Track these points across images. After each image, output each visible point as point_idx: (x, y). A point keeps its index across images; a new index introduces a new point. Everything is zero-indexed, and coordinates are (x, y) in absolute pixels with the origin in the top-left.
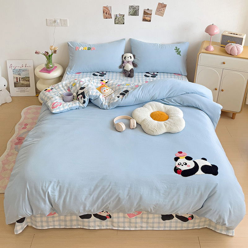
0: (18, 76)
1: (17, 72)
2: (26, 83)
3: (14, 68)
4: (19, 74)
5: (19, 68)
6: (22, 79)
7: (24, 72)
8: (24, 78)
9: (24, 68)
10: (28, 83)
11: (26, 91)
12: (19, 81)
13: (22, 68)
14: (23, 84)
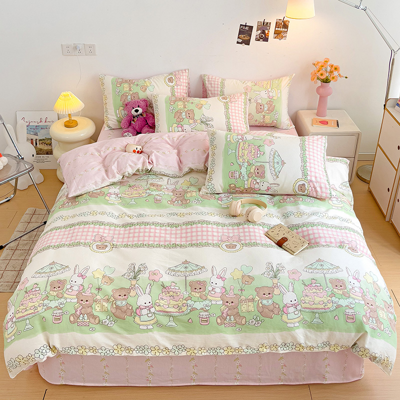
0: (34, 137)
1: (33, 130)
2: (46, 148)
3: (27, 124)
4: (36, 134)
5: (37, 124)
6: (41, 142)
7: (43, 130)
8: (44, 140)
9: (43, 124)
10: (49, 148)
11: (45, 160)
12: (35, 145)
13: (40, 124)
14: (41, 150)
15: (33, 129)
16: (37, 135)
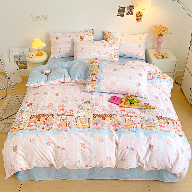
0: (18, 61)
2: (24, 66)
3: (15, 54)
5: (19, 54)
6: (21, 63)
7: (22, 57)
8: (23, 62)
9: (22, 54)
14: (21, 67)
15: (18, 57)
16: (20, 60)
